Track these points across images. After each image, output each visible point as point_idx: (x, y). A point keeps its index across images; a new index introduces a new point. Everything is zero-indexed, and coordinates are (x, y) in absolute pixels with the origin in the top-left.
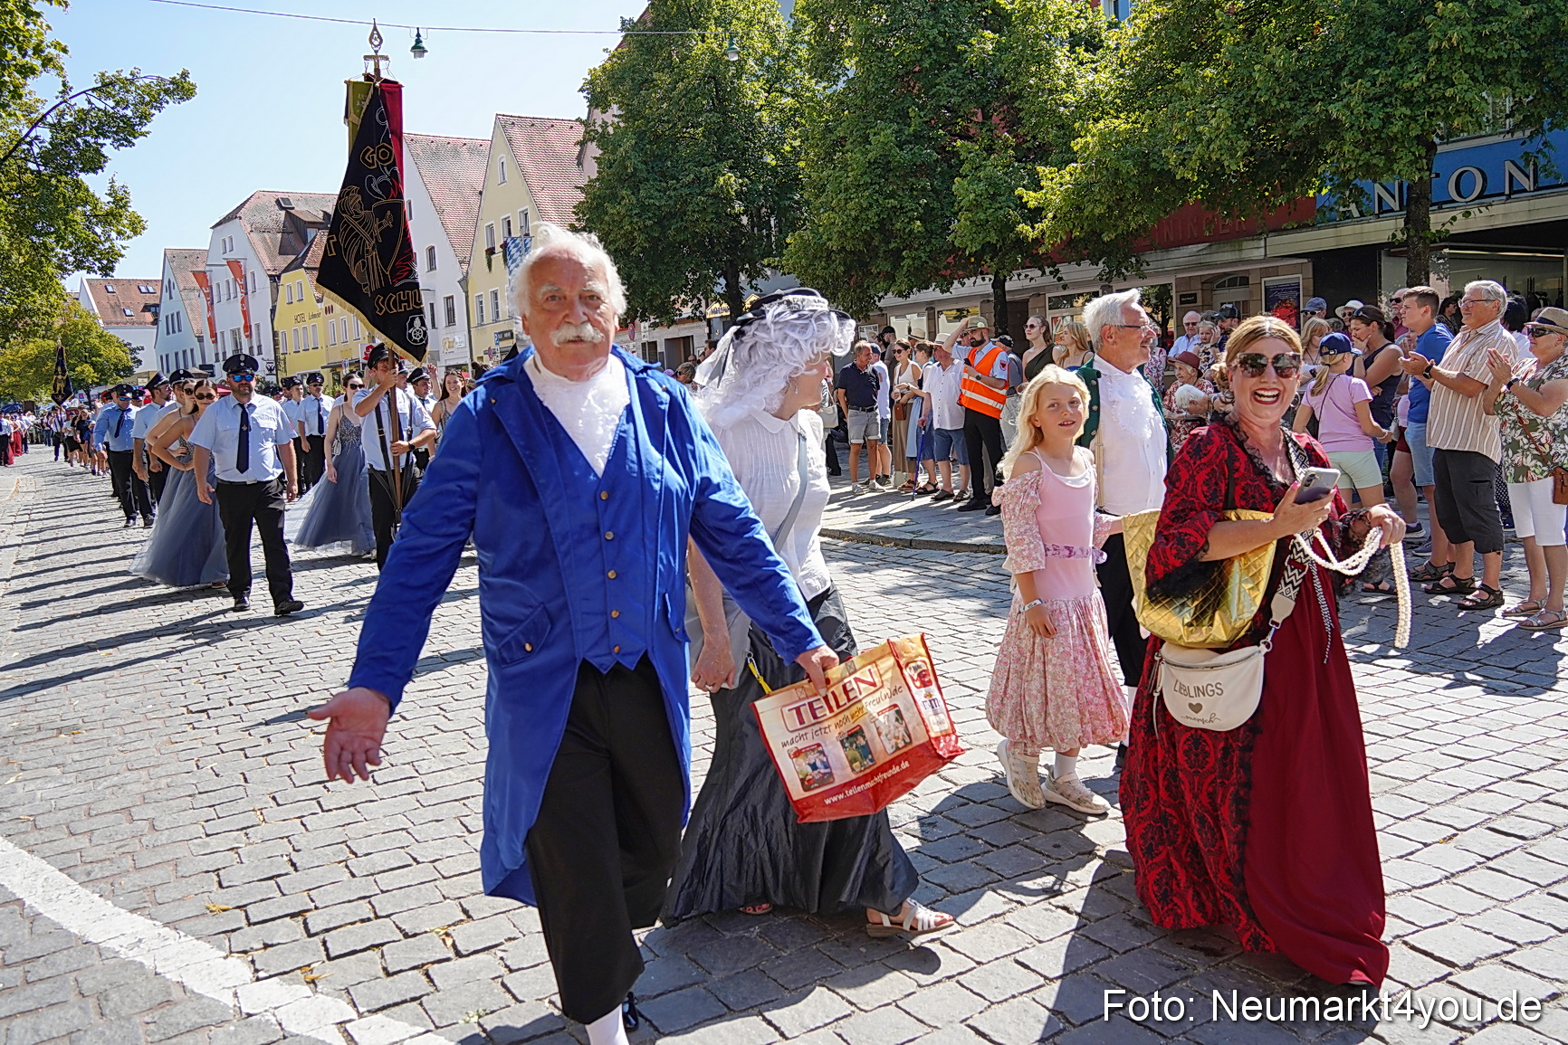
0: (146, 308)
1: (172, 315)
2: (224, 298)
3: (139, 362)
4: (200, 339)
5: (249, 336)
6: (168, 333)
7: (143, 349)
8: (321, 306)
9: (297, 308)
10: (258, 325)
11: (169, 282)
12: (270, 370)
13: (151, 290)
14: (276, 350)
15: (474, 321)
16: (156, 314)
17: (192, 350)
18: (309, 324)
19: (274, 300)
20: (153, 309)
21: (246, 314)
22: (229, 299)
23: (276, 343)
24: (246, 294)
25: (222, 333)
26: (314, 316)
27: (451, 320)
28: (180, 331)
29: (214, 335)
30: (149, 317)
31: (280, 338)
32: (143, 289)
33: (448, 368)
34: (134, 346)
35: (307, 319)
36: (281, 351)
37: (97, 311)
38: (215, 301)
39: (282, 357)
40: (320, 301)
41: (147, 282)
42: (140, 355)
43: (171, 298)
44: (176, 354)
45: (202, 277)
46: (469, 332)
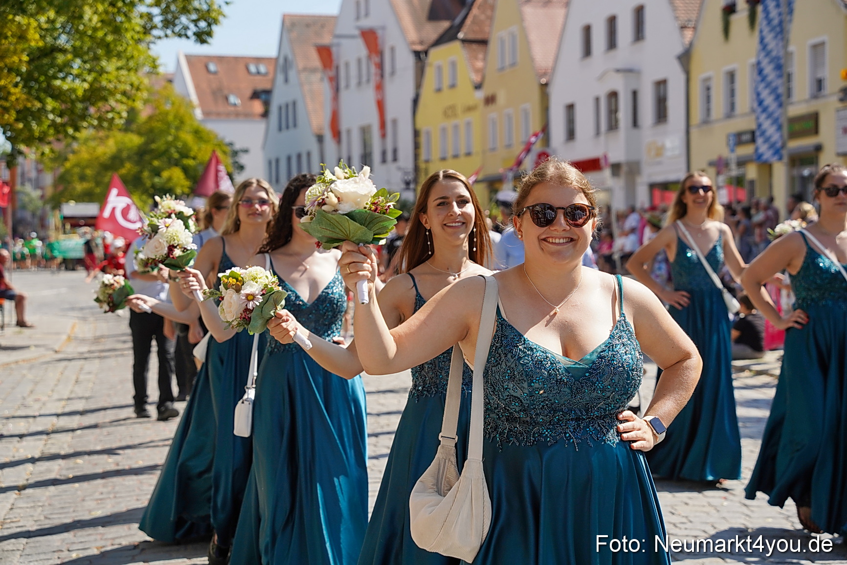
0: (256, 95)
1: (287, 106)
2: (353, 82)
3: (241, 168)
4: (320, 139)
5: (384, 136)
6: (280, 129)
7: (246, 151)
8: (480, 95)
9: (448, 98)
10: (395, 122)
11: (286, 59)
12: (408, 183)
13: (263, 69)
14: (416, 156)
15: (697, 115)
16: (267, 104)
17: (309, 154)
18: (461, 120)
19: (418, 85)
20: (263, 96)
21: (381, 106)
22: (359, 83)
23: (417, 146)
24: (382, 76)
25: (349, 132)
26: (470, 109)
27: (661, 115)
28: (295, 125)
29: (337, 134)
30: (257, 106)
31: (423, 139)
32: (253, 69)
33: (653, 186)
34: (238, 146)
35: (459, 110)
36: (423, 157)
37: (194, 98)
38: (343, 84)
39: (422, 166)
40: (478, 87)
41: (258, 60)
42: (243, 159)
43: (286, 80)
44: (289, 159)
45: (325, 53)
46: (688, 132)
